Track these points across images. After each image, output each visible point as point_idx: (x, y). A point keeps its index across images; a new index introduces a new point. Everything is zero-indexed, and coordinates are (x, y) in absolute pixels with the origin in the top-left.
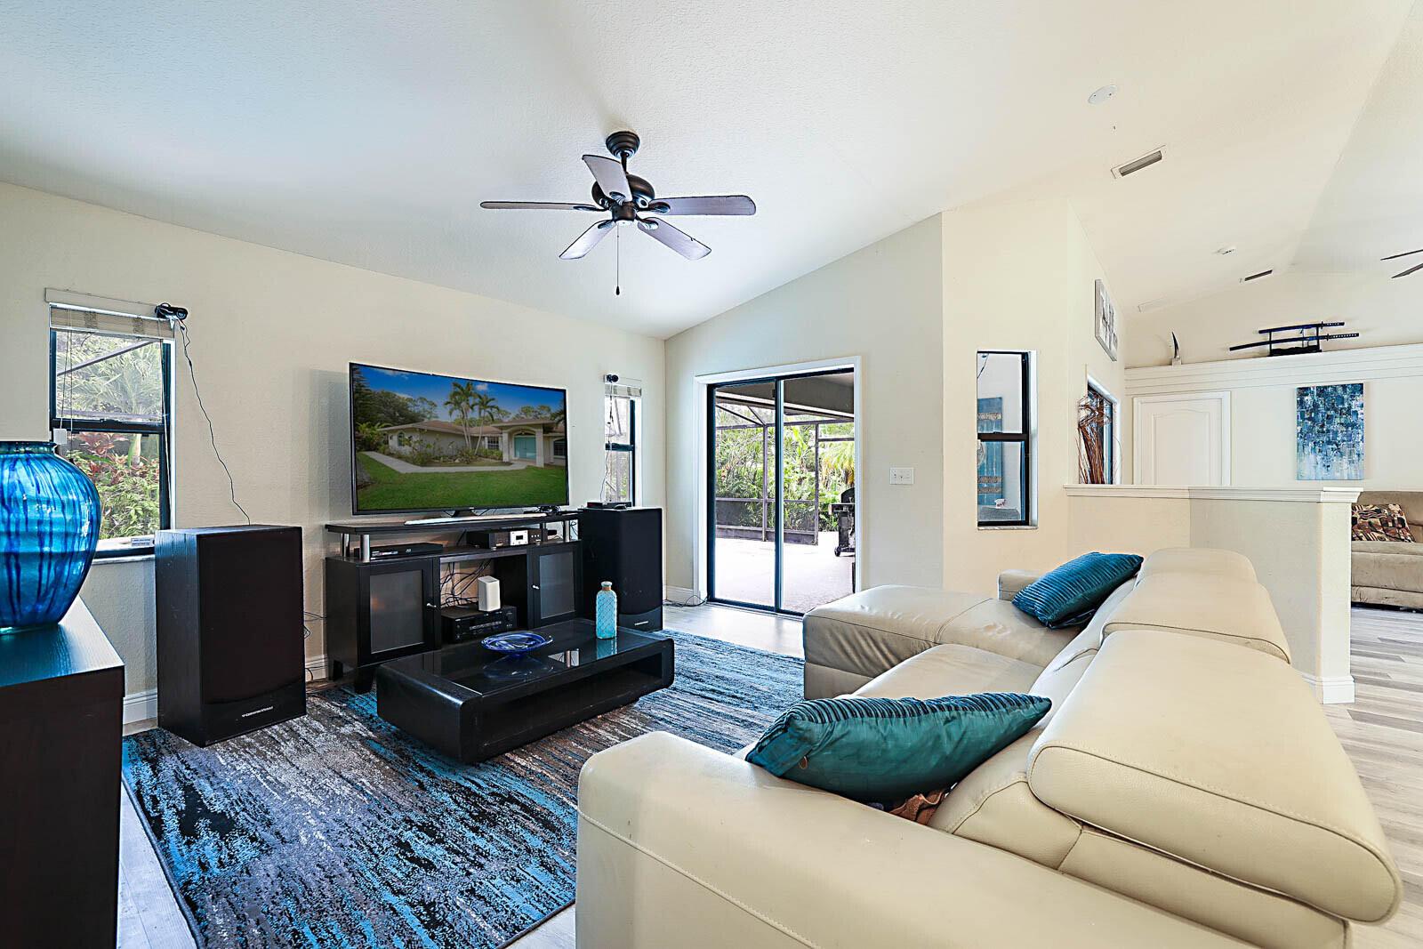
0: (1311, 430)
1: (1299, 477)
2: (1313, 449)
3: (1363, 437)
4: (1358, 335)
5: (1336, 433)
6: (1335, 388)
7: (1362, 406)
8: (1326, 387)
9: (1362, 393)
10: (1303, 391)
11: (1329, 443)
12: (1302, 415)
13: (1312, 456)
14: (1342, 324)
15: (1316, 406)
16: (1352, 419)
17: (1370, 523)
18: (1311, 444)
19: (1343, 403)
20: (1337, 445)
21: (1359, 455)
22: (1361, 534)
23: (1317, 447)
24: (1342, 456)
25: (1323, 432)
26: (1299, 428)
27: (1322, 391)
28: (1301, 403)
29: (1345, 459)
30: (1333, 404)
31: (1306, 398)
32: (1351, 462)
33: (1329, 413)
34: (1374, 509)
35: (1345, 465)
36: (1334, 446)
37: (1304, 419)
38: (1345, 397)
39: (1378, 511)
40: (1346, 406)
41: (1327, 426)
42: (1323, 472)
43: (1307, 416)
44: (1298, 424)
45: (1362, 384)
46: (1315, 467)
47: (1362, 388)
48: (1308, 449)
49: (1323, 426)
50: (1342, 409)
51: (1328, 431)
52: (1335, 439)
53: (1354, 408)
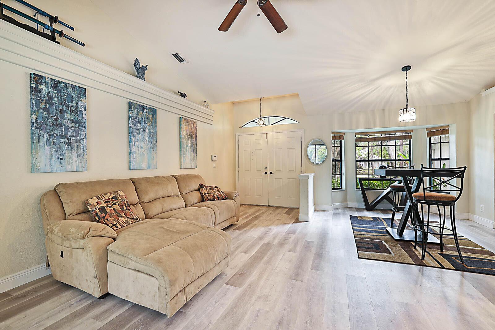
0: (45, 121)
1: (34, 169)
2: (48, 141)
3: (86, 134)
4: (84, 45)
5: (67, 127)
6: (66, 85)
7: (85, 108)
8: (59, 82)
9: (85, 97)
11: (62, 136)
13: (47, 148)
14: (73, 29)
15: (50, 97)
16: (79, 117)
17: (114, 209)
18: (46, 136)
19: (72, 102)
20: (68, 139)
21: (83, 150)
22: (115, 223)
23: (51, 139)
24: (72, 150)
25: (57, 125)
26: (34, 117)
27: (56, 84)
28: (35, 90)
29: (74, 153)
30: (65, 100)
31: (41, 87)
32: (79, 156)
33: (61, 107)
34: (112, 197)
35: (74, 159)
36: (66, 140)
37: (39, 109)
38: (74, 96)
39: (115, 198)
40: (74, 104)
41: (60, 119)
42: (56, 165)
43: (42, 106)
44: (32, 112)
45: (85, 89)
46: (50, 160)
47: (85, 92)
48: (43, 141)
49: (56, 119)
50: (71, 106)
51: (61, 125)
52: (66, 132)
53: (80, 108)
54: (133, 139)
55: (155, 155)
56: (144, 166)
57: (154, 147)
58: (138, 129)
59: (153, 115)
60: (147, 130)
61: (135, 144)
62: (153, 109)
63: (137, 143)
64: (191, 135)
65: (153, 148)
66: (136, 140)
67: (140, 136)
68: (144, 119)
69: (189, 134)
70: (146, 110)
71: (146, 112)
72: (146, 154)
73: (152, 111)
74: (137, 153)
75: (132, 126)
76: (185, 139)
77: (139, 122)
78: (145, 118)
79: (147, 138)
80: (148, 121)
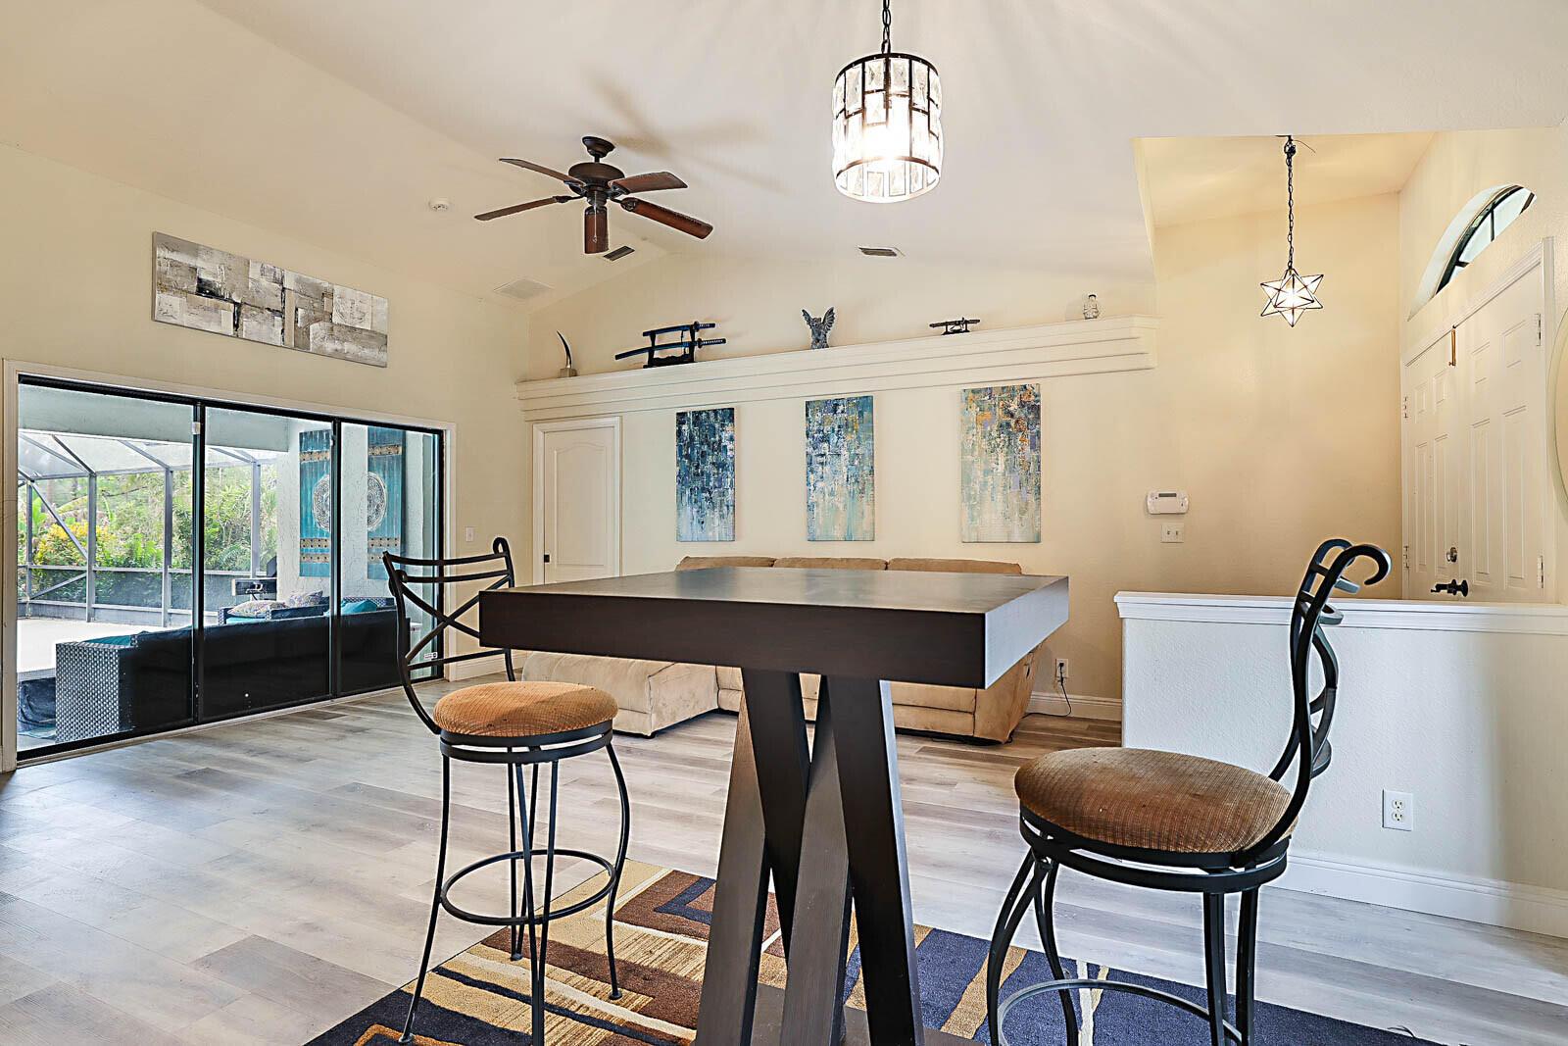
0: (688, 471)
2: (690, 499)
3: (731, 481)
4: (724, 341)
5: (709, 476)
6: (707, 412)
7: (732, 439)
8: (700, 413)
9: (732, 421)
10: (681, 415)
11: (703, 490)
12: (680, 449)
13: (689, 509)
14: (713, 325)
15: (692, 438)
16: (723, 457)
18: (688, 492)
19: (714, 435)
20: (710, 493)
21: (728, 507)
23: (693, 496)
24: (714, 508)
25: (698, 475)
26: (679, 469)
27: (697, 415)
28: (679, 434)
29: (717, 514)
30: (706, 436)
31: (684, 427)
32: (722, 517)
33: (703, 448)
35: (717, 521)
36: (708, 495)
37: (682, 456)
38: (717, 426)
40: (717, 438)
41: (701, 466)
42: (697, 531)
43: (684, 453)
44: (678, 464)
45: (732, 409)
46: (692, 524)
47: (732, 415)
48: (686, 499)
49: (697, 467)
50: (713, 443)
51: (702, 473)
52: (708, 484)
53: (725, 442)
54: (812, 476)
55: (867, 509)
56: (838, 533)
57: (863, 489)
58: (822, 455)
59: (861, 414)
60: (844, 452)
61: (815, 488)
62: (860, 398)
63: (820, 485)
64: (1009, 433)
65: (862, 491)
66: (819, 479)
67: (827, 468)
68: (836, 429)
69: (995, 434)
70: (841, 407)
71: (843, 412)
72: (841, 506)
73: (856, 405)
74: (821, 506)
75: (810, 450)
76: (976, 453)
77: (825, 439)
78: (839, 427)
79: (845, 469)
80: (846, 432)
